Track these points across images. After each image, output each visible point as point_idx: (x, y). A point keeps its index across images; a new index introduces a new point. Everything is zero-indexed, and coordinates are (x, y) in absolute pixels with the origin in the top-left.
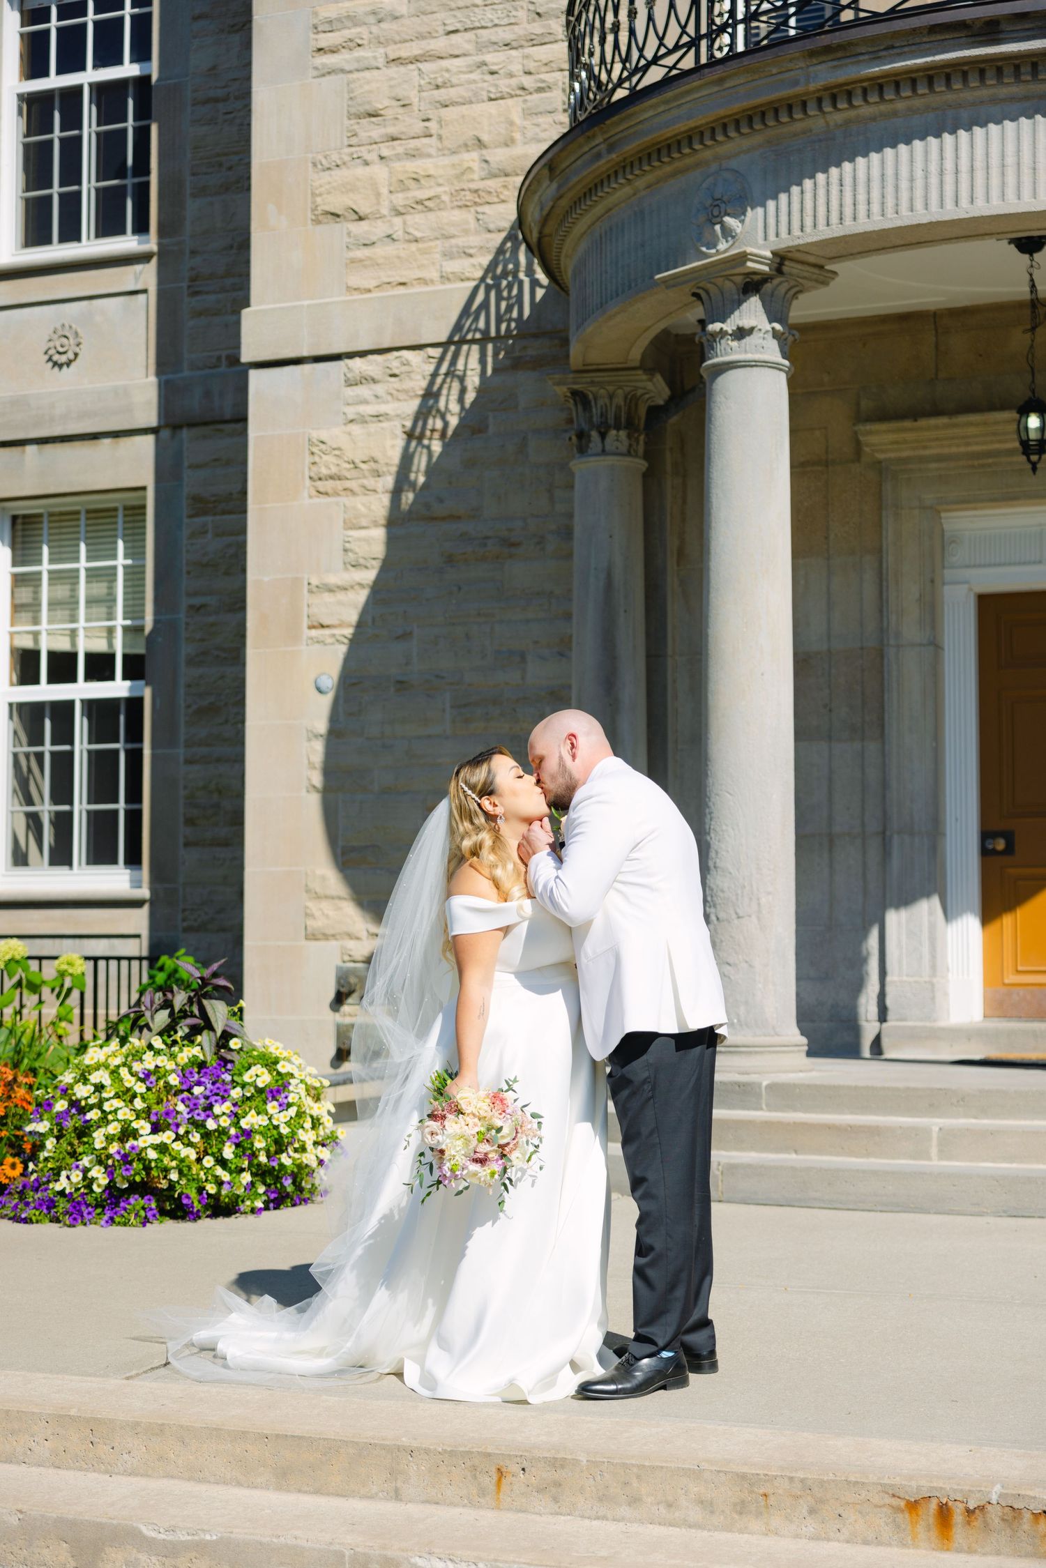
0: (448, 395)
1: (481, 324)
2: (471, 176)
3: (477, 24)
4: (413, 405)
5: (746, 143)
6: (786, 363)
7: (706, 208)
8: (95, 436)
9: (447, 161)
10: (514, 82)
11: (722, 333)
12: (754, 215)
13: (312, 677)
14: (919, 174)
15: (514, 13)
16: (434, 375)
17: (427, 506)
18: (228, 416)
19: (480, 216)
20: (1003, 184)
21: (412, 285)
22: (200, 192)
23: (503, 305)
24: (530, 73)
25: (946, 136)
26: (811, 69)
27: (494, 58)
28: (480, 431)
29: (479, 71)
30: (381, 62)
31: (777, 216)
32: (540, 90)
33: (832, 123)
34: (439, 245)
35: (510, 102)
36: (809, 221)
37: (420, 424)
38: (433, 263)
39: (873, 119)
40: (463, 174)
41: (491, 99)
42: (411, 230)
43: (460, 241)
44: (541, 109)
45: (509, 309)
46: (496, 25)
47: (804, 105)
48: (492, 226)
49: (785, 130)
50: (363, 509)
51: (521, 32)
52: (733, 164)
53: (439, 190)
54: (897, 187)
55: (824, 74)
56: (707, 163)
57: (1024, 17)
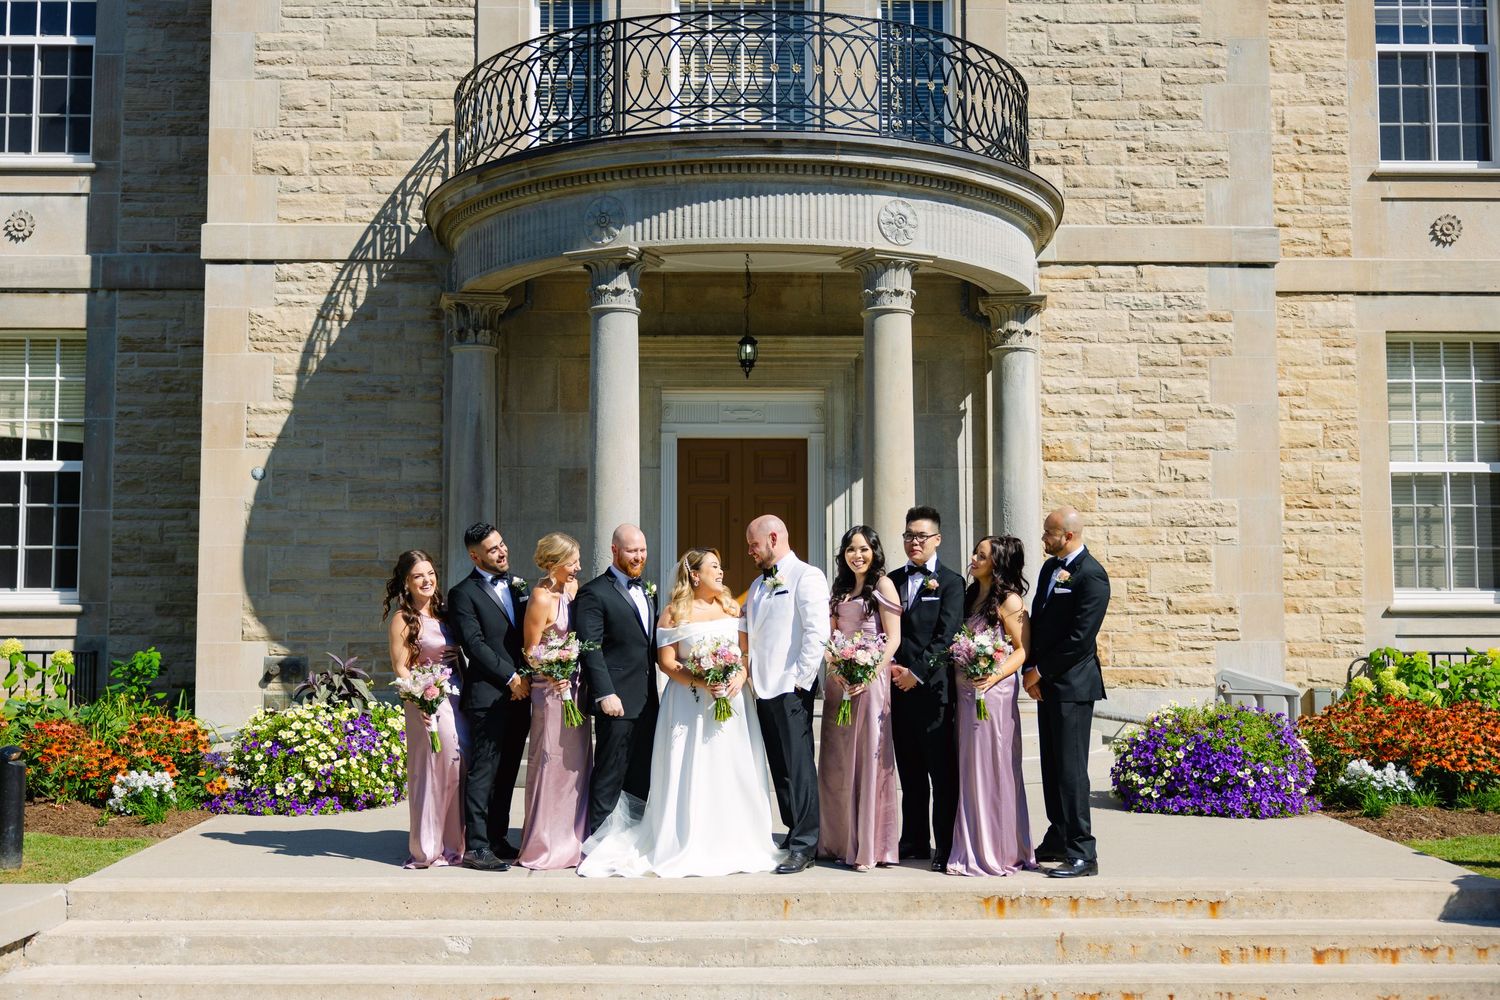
0: (345, 296)
1: (370, 255)
2: (367, 157)
3: (372, 61)
4: (322, 298)
5: (623, 184)
6: (639, 310)
7: (595, 217)
8: (46, 291)
9: (351, 145)
10: (397, 101)
11: (606, 291)
12: (628, 228)
13: (250, 469)
14: (729, 216)
15: (398, 59)
16: (338, 279)
17: (335, 363)
18: (152, 286)
19: (374, 183)
21: (325, 221)
22: (134, 132)
23: (386, 244)
24: (408, 97)
25: (745, 198)
26: (673, 151)
27: (384, 85)
28: (372, 318)
29: (373, 91)
30: (305, 75)
31: (643, 229)
32: (415, 109)
33: (678, 181)
34: (344, 198)
35: (394, 113)
36: (663, 234)
37: (326, 311)
38: (340, 209)
39: (704, 182)
40: (362, 154)
41: (382, 110)
42: (324, 186)
43: (360, 197)
44: (415, 121)
45: (390, 247)
46: (385, 64)
47: (664, 169)
48: (381, 189)
49: (649, 180)
50: (289, 362)
51: (403, 71)
52: (614, 194)
53: (345, 163)
54: (717, 222)
55: (681, 155)
56: (596, 191)
57: (795, 141)
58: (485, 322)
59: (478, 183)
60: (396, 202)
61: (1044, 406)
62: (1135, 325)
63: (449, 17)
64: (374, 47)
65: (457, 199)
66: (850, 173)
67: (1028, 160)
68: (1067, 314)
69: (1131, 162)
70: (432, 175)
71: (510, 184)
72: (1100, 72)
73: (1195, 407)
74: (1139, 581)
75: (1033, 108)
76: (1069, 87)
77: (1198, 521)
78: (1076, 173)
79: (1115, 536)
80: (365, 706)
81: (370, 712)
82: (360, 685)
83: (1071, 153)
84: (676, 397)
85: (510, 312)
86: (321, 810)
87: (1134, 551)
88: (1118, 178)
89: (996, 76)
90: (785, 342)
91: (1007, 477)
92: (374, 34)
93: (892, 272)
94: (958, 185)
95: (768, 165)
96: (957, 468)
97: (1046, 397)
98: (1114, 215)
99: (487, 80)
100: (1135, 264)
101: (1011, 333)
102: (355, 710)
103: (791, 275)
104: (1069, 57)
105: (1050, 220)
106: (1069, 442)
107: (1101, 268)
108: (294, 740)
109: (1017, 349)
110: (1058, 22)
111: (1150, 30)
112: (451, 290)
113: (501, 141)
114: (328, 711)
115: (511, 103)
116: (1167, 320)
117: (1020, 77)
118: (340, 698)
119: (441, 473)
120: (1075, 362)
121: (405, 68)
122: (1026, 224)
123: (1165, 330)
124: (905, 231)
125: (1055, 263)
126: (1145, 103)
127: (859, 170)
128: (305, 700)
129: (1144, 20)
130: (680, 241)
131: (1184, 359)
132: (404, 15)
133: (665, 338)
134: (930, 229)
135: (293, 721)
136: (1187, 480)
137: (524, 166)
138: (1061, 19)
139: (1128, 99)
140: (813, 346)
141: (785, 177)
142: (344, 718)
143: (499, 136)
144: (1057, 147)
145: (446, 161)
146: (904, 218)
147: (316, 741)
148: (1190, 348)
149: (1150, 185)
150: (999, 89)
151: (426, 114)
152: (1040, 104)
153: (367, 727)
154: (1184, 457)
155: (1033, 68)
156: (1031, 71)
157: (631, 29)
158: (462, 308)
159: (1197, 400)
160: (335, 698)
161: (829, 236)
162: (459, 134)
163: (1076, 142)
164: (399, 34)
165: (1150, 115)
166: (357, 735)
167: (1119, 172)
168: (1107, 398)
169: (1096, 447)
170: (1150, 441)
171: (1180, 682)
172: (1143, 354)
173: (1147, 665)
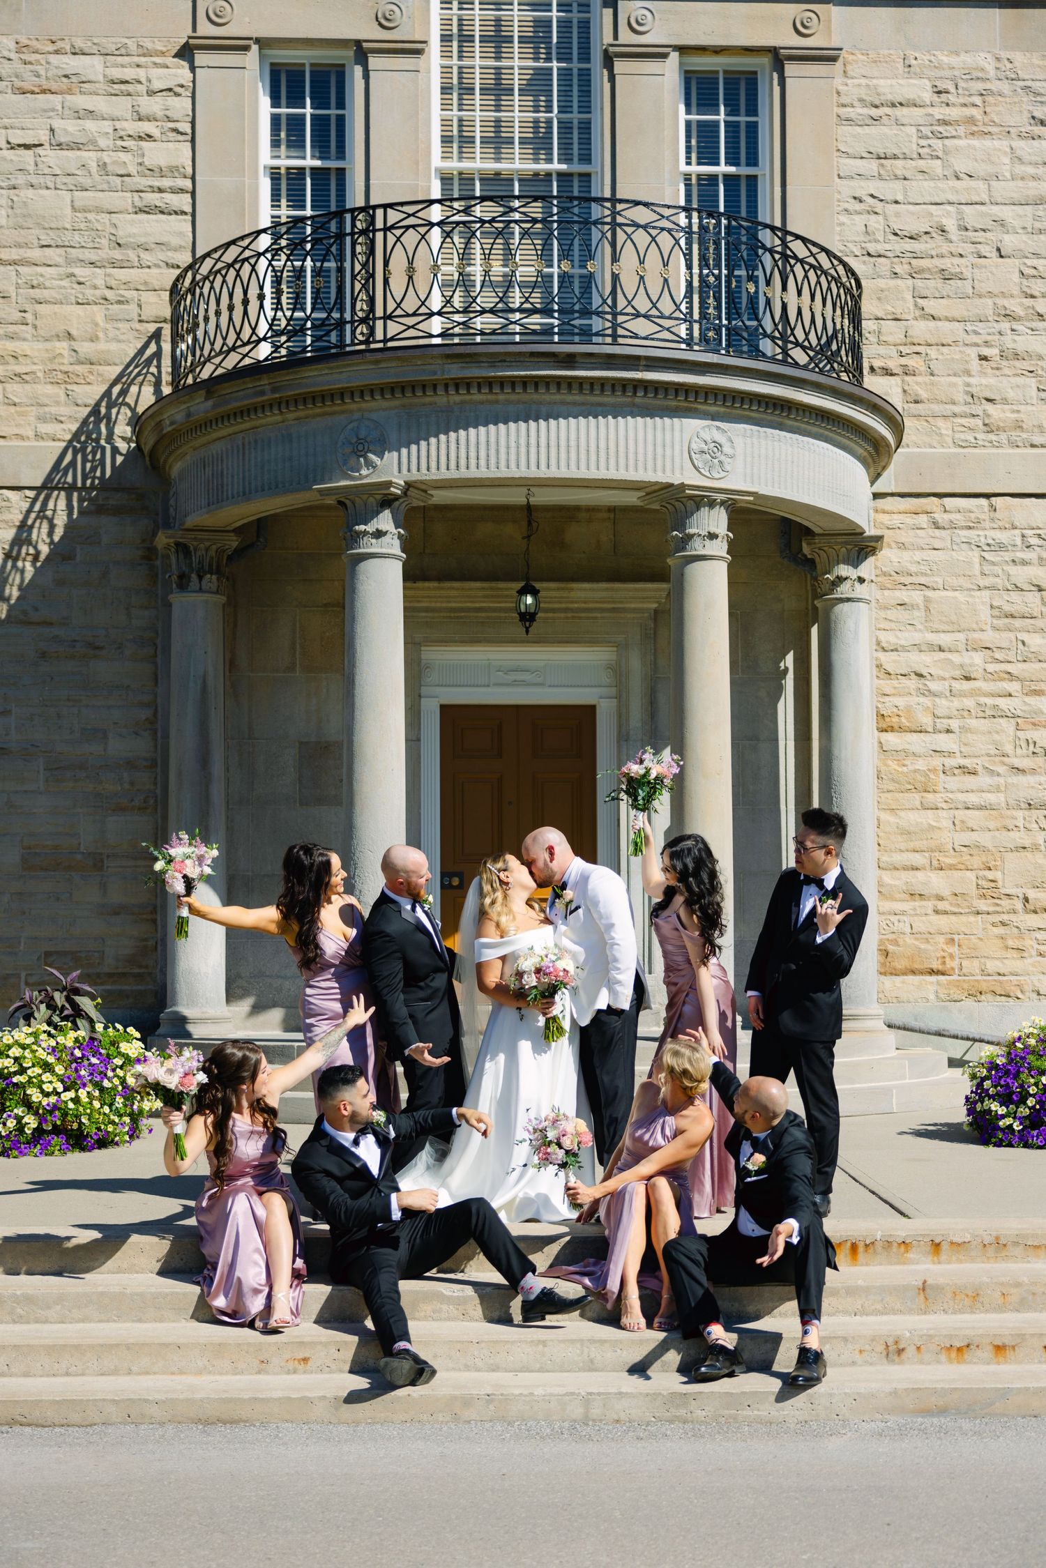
0: (40, 528)
1: (69, 479)
2: (61, 361)
3: (67, 244)
4: (10, 534)
5: (385, 404)
6: (404, 556)
7: (351, 443)
9: (41, 345)
10: (98, 293)
11: (365, 533)
12: (391, 457)
14: (513, 444)
15: (98, 240)
16: (29, 511)
17: (25, 613)
19: (70, 393)
20: (568, 458)
21: (11, 439)
23: (88, 465)
24: (111, 288)
25: (531, 422)
26: (446, 366)
27: (81, 272)
28: (71, 558)
29: (68, 280)
31: (409, 458)
32: (119, 302)
33: (451, 402)
34: (34, 411)
35: (94, 307)
36: (433, 465)
37: (16, 548)
38: (29, 424)
39: (482, 403)
40: (55, 358)
41: (78, 303)
42: (10, 396)
43: (54, 410)
44: (120, 317)
45: (93, 469)
46: (83, 247)
47: (435, 387)
48: (79, 402)
49: (416, 400)
51: (105, 256)
52: (374, 416)
53: (34, 368)
54: (498, 451)
55: (456, 371)
56: (351, 412)
57: (591, 355)
58: (210, 565)
59: (207, 399)
60: (98, 415)
61: (879, 666)
62: (987, 568)
63: (160, 190)
64: (68, 226)
65: (180, 417)
66: (656, 393)
67: (861, 372)
68: (906, 555)
69: (982, 373)
70: (141, 384)
71: (246, 402)
72: (947, 263)
74: (990, 875)
75: (868, 307)
76: (910, 282)
78: (918, 385)
79: (963, 822)
80: (93, 1029)
81: (98, 1036)
82: (86, 1004)
83: (912, 362)
84: (438, 655)
85: (239, 552)
86: (46, 1151)
87: (985, 839)
88: (967, 393)
89: (825, 273)
90: (572, 589)
91: (836, 752)
92: (68, 211)
93: (704, 511)
94: (782, 406)
95: (559, 384)
96: (777, 740)
97: (881, 655)
98: (962, 436)
99: (213, 273)
100: (987, 496)
101: (841, 580)
102: (82, 1033)
103: (577, 508)
104: (909, 245)
105: (888, 445)
106: (908, 709)
107: (947, 500)
108: (12, 1070)
109: (849, 600)
110: (896, 202)
111: (1006, 213)
112: (167, 525)
113: (234, 348)
114: (49, 1035)
115: (246, 302)
116: (1024, 563)
117: (853, 274)
118: (63, 1019)
119: (156, 747)
120: (916, 613)
121: (107, 253)
122: (860, 451)
123: (1021, 575)
124: (720, 462)
125: (892, 495)
126: (1000, 302)
127: (666, 390)
128: (22, 1022)
129: (999, 200)
130: (453, 474)
132: (105, 187)
133: (427, 584)
134: (749, 459)
135: (9, 1047)
137: (265, 381)
138: (900, 198)
139: (980, 296)
140: (604, 594)
141: (578, 398)
142: (70, 1044)
143: (230, 342)
144: (895, 354)
145: (159, 367)
146: (719, 446)
147: (38, 1070)
149: (1005, 401)
150: (829, 288)
151: (133, 308)
152: (875, 302)
153: (96, 1053)
155: (866, 258)
156: (864, 262)
157: (393, 216)
158: (182, 548)
160: (56, 1019)
161: (631, 468)
162: (176, 337)
163: (917, 349)
164: (99, 210)
165: (1005, 315)
166: (86, 1062)
167: (968, 385)
168: (955, 658)
169: (940, 715)
170: (1004, 707)
171: (1039, 994)
172: (995, 604)
173: (999, 974)
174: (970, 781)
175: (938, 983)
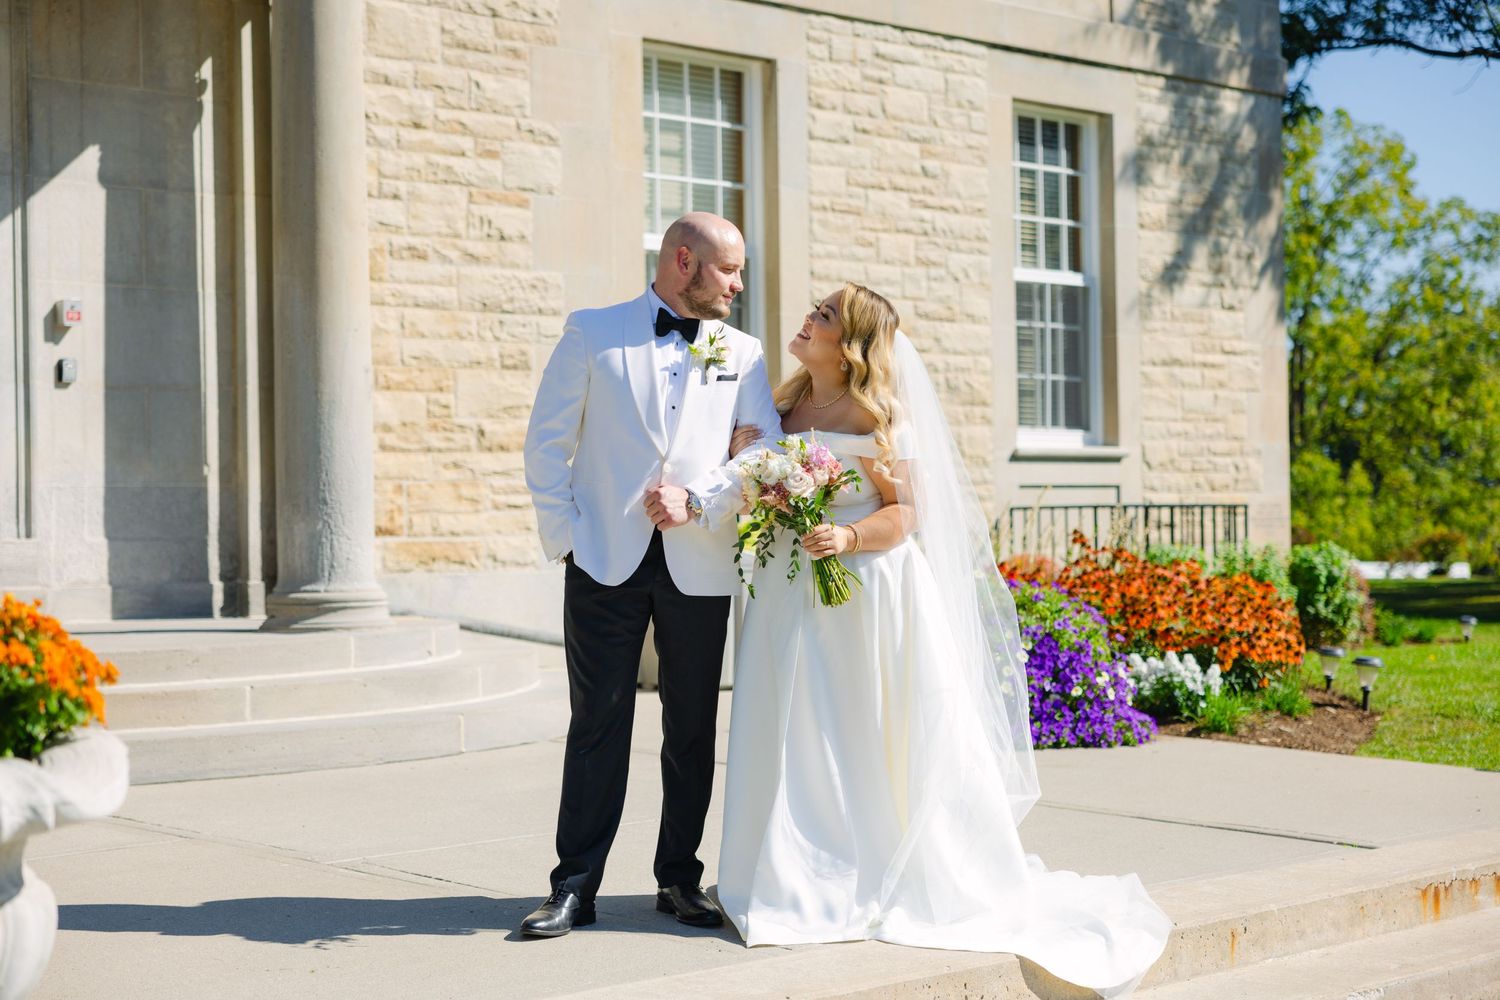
73: (512, 121)
74: (443, 398)
77: (517, 304)
79: (413, 324)
87: (436, 349)
96: (192, 189)
131: (500, 43)
136: (502, 238)
148: (506, 25)
154: (499, 201)
159: (517, 111)
168: (402, 94)
169: (388, 173)
170: (457, 169)
171: (495, 560)
172: (447, 27)
173: (453, 534)
174: (418, 265)
175: (386, 547)
